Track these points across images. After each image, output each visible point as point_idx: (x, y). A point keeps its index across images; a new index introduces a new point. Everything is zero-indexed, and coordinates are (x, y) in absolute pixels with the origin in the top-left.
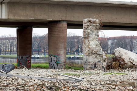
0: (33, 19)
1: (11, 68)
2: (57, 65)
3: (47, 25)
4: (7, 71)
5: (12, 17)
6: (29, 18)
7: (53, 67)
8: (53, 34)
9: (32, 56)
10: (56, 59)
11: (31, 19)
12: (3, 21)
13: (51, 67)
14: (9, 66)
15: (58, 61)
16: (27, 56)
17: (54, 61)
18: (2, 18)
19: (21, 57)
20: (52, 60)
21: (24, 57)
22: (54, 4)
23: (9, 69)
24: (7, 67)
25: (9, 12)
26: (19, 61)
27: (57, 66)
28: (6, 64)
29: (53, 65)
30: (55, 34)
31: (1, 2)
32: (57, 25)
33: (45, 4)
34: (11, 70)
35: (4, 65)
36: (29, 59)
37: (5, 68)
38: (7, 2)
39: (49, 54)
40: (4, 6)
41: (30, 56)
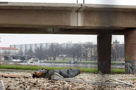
0: (109, 26)
1: (76, 73)
2: (133, 70)
3: (124, 32)
4: (72, 75)
5: (88, 25)
6: (105, 26)
7: (129, 72)
8: (129, 41)
9: (112, 62)
10: (131, 65)
11: (106, 26)
12: (80, 28)
13: (127, 72)
14: (75, 71)
15: (133, 66)
16: (106, 62)
17: (130, 66)
18: (78, 25)
19: (101, 63)
20: (128, 65)
21: (104, 63)
22: (129, 12)
23: (74, 74)
24: (72, 72)
25: (85, 20)
26: (99, 66)
27: (132, 72)
28: (71, 69)
29: (128, 70)
30: (131, 41)
31: (77, 10)
32: (133, 32)
33: (120, 12)
34: (77, 75)
35: (68, 70)
36: (108, 65)
37: (70, 73)
38: (83, 10)
39: (125, 60)
40: (79, 14)
41: (110, 62)
